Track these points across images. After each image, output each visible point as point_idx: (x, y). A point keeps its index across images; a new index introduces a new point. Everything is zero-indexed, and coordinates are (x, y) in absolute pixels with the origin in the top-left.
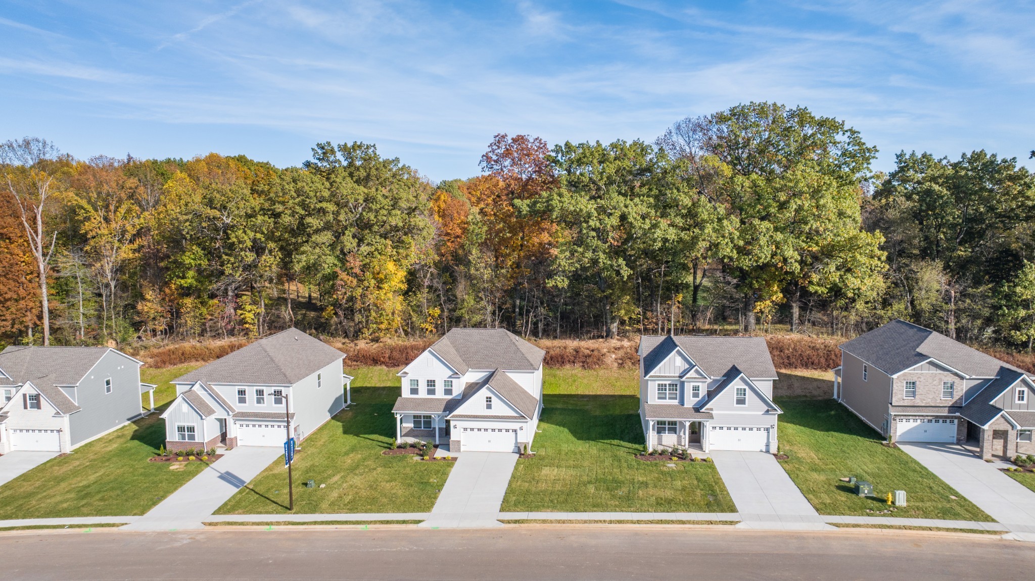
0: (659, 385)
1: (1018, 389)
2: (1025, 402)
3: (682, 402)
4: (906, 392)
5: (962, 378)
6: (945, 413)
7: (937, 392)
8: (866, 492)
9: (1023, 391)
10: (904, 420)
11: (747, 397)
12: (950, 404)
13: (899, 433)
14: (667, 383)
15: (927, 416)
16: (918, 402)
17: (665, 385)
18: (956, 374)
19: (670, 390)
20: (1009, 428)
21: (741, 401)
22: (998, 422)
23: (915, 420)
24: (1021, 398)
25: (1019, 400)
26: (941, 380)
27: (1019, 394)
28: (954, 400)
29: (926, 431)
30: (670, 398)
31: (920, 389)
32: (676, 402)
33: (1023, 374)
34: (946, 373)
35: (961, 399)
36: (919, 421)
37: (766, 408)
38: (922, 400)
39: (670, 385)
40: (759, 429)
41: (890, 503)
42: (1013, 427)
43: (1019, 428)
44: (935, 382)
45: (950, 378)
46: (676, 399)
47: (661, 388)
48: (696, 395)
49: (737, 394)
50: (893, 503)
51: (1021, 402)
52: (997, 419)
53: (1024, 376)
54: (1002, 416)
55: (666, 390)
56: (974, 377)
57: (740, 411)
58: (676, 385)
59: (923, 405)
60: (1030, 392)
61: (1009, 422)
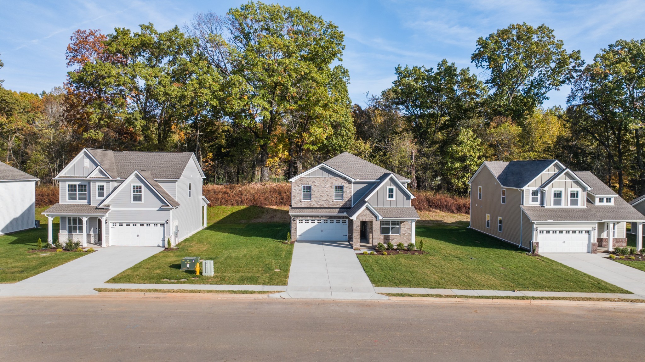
0: (69, 186)
1: (388, 188)
2: (394, 199)
3: (89, 202)
4: (304, 195)
5: (350, 182)
6: (335, 213)
7: (330, 195)
8: (188, 266)
9: (392, 189)
10: (304, 221)
11: (143, 193)
12: (341, 205)
13: (299, 233)
14: (77, 183)
15: (322, 216)
16: (314, 204)
17: (75, 186)
18: (345, 179)
19: (79, 190)
20: (374, 219)
21: (137, 198)
22: (365, 213)
23: (313, 221)
24: (391, 196)
25: (389, 197)
26: (332, 183)
27: (389, 192)
28: (344, 201)
29: (322, 231)
30: (80, 199)
31: (315, 192)
32: (85, 202)
33: (390, 174)
34: (336, 178)
35: (350, 201)
36: (316, 221)
37: (161, 204)
38: (317, 202)
39: (79, 185)
40: (156, 225)
41: (198, 273)
42: (377, 218)
43: (381, 218)
44: (327, 186)
45: (340, 182)
46: (85, 199)
47: (72, 188)
48: (101, 194)
49: (134, 191)
50: (201, 273)
51: (391, 199)
52: (364, 211)
53: (392, 175)
54: (367, 208)
55: (76, 190)
56: (358, 180)
57: (138, 207)
58: (85, 186)
59: (318, 206)
60: (398, 190)
61: (373, 214)
